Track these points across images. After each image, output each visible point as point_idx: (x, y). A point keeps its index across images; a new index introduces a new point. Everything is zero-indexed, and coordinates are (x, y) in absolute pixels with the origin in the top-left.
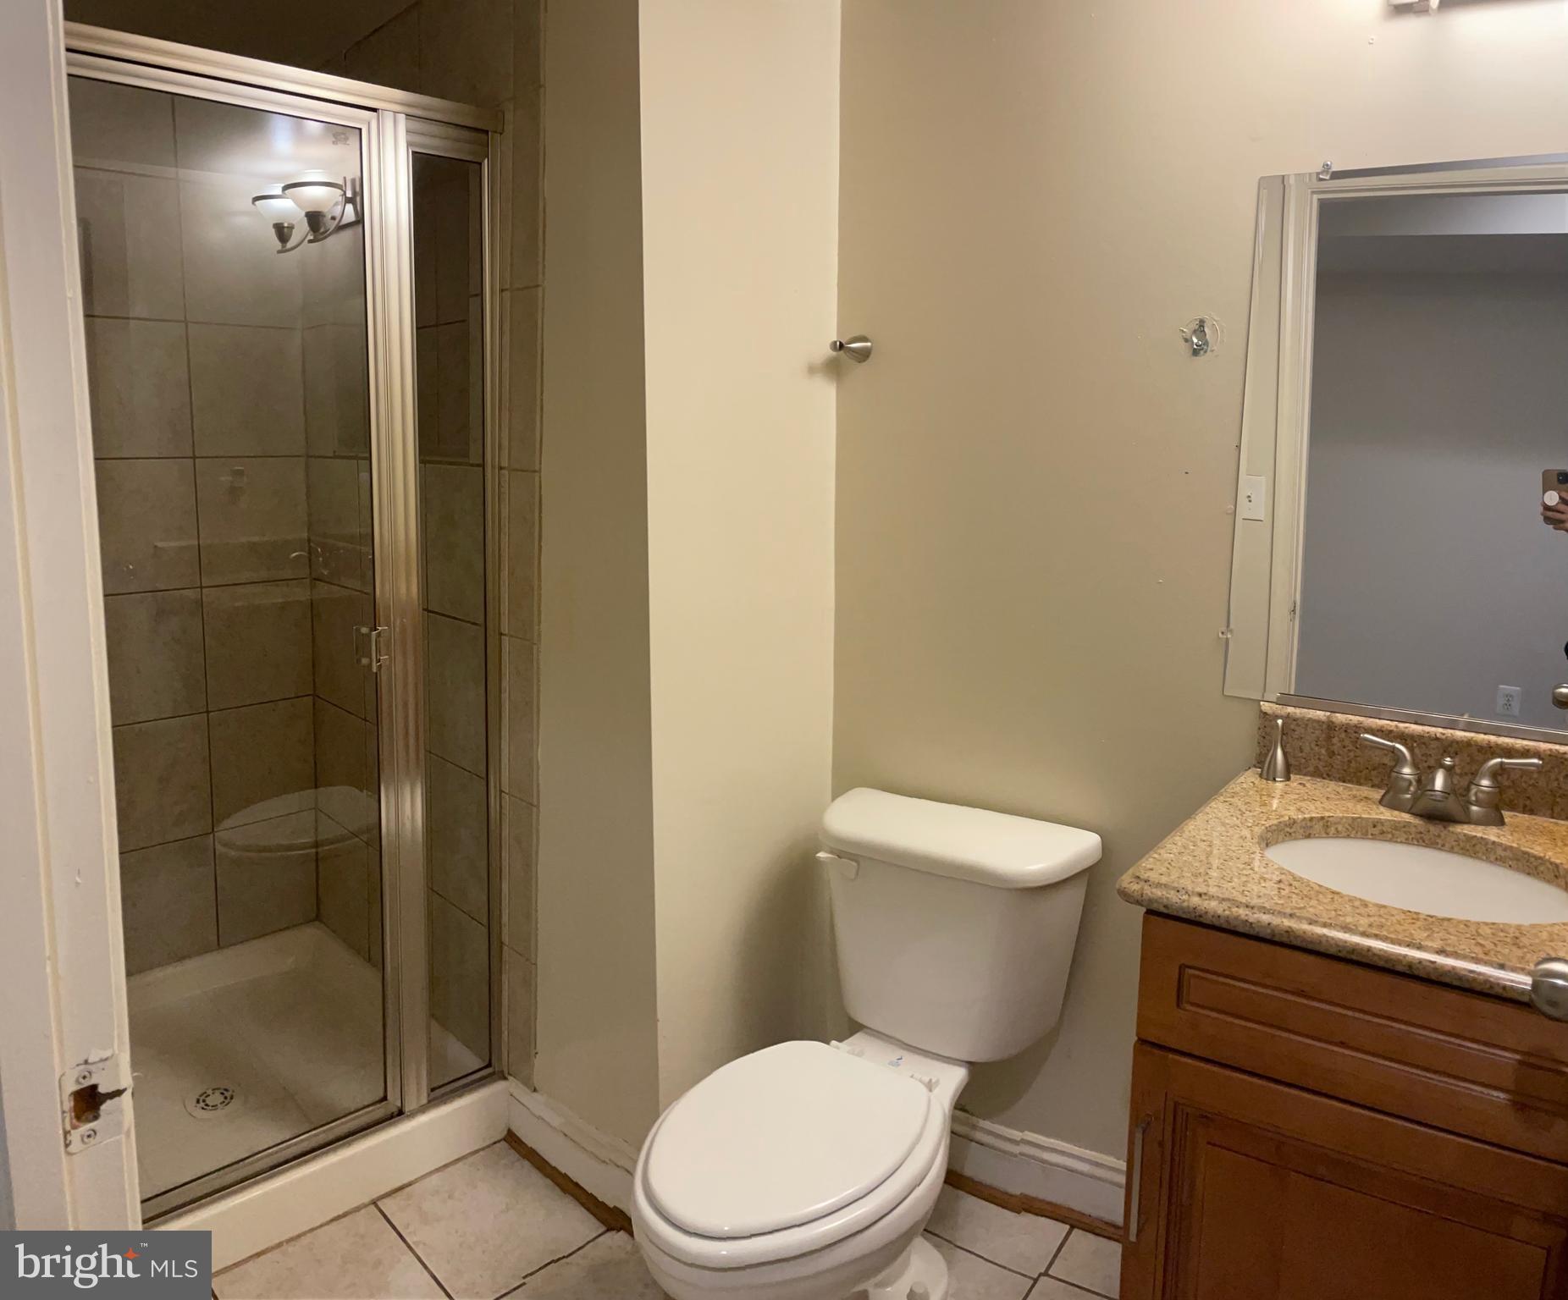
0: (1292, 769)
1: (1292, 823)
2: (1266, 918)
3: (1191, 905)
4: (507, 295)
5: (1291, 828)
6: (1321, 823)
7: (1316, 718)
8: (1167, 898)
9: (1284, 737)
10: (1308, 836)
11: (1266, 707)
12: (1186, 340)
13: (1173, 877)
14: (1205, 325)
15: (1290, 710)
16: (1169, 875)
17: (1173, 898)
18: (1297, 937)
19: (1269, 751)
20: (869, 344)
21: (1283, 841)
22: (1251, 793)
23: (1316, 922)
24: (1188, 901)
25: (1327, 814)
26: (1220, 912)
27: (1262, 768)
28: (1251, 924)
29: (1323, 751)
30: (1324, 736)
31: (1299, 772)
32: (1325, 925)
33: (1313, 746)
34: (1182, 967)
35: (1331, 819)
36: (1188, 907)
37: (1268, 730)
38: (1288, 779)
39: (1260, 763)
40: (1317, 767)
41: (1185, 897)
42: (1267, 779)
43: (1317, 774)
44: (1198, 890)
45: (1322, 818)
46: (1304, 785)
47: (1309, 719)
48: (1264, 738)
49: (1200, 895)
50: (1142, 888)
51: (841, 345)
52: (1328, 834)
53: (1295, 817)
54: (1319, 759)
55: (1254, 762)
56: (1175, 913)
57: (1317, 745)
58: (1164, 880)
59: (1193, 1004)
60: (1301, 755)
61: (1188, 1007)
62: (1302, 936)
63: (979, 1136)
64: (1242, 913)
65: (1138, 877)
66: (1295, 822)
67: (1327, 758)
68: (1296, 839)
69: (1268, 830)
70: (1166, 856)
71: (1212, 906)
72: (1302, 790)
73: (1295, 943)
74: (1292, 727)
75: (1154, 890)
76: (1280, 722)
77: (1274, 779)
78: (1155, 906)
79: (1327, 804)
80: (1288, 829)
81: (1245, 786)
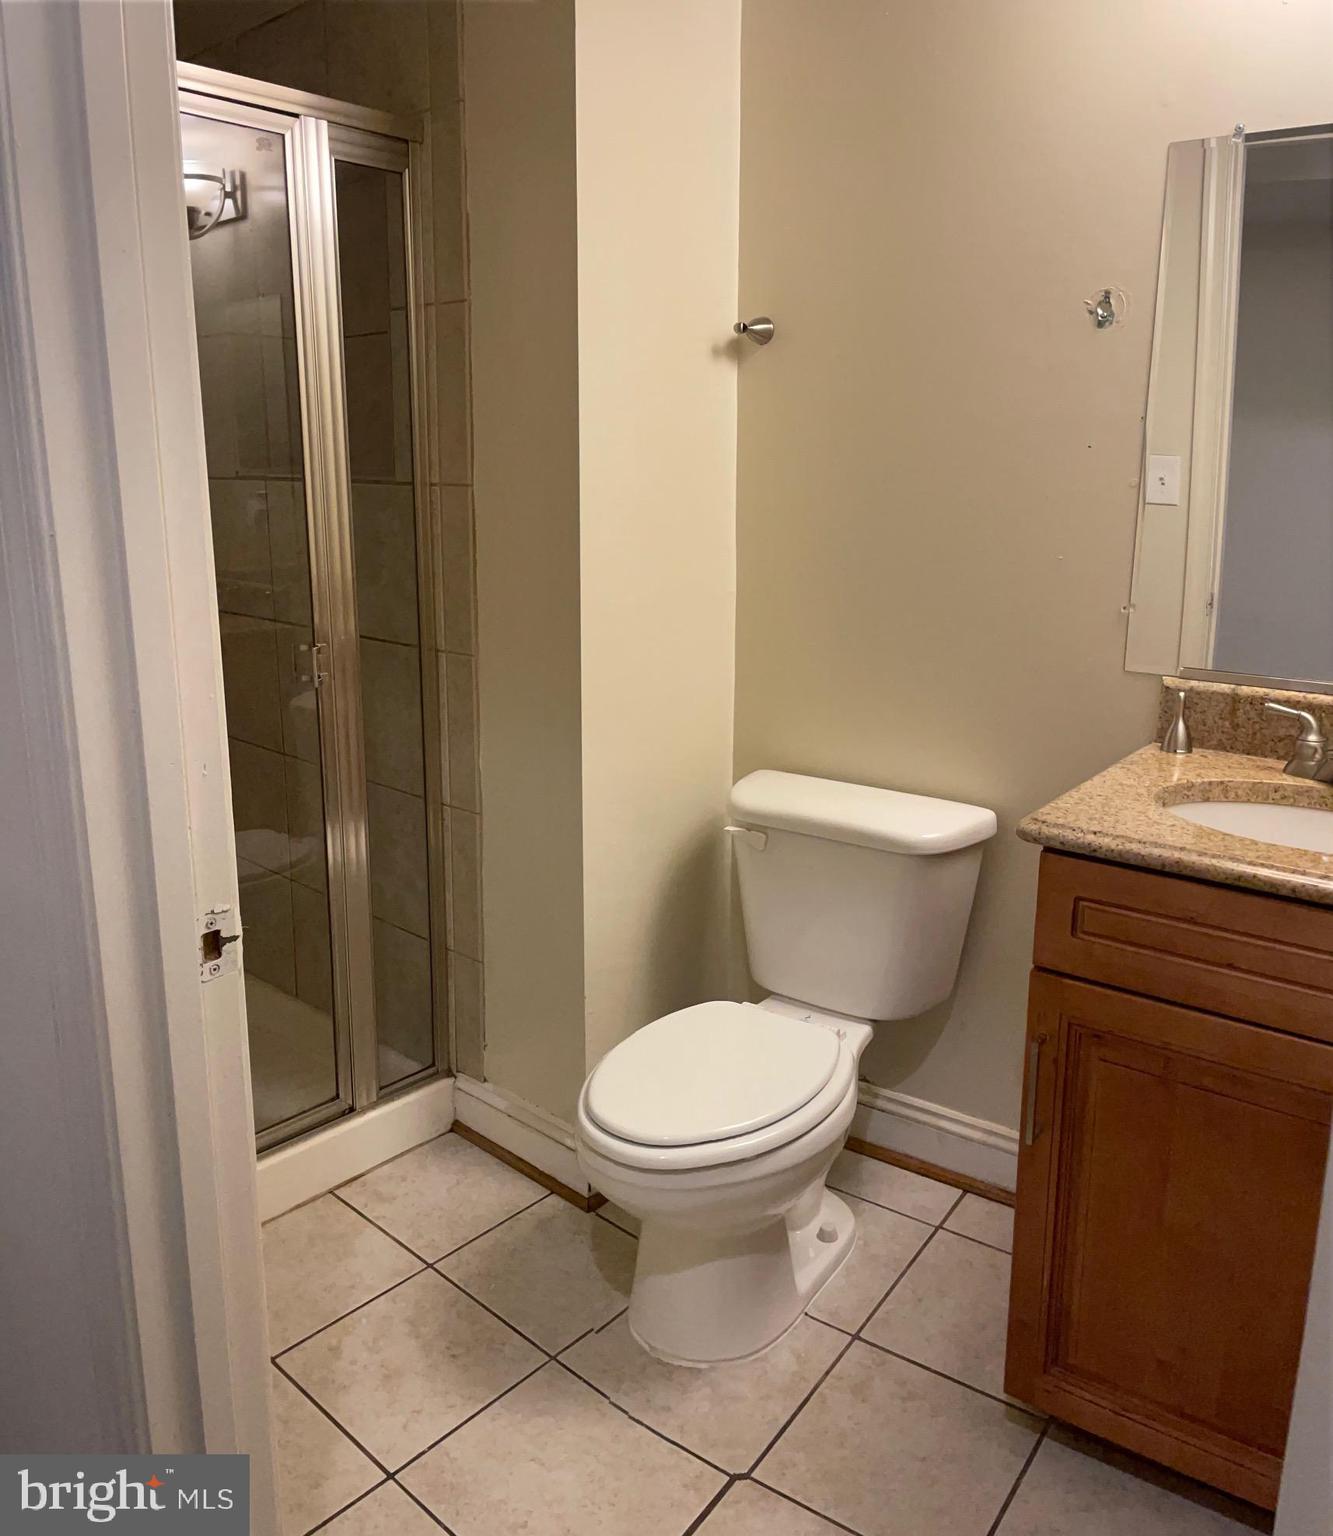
0: (1194, 743)
1: (1191, 786)
2: (1156, 852)
3: (1086, 841)
4: (433, 310)
5: (1189, 791)
6: (1221, 787)
7: (1221, 691)
8: (1064, 836)
9: (1187, 711)
10: (1207, 800)
11: (1168, 681)
12: (1091, 312)
13: (1069, 820)
14: (1111, 296)
15: (1194, 683)
16: (1066, 818)
17: (1070, 835)
18: (1186, 867)
19: (1169, 725)
20: (771, 326)
21: (1181, 803)
22: (1150, 761)
23: (1206, 854)
24: (1084, 838)
25: (1227, 779)
26: (1113, 847)
27: (1162, 743)
28: (1143, 856)
29: (1227, 724)
30: (1228, 708)
31: (1202, 746)
32: (1214, 856)
33: (1216, 719)
34: (1078, 899)
35: (1230, 784)
36: (1083, 843)
37: (1170, 704)
38: (1190, 751)
39: (1160, 738)
40: (1220, 740)
41: (1080, 835)
42: (1168, 751)
43: (1221, 747)
44: (1093, 829)
45: (1222, 783)
46: (1206, 757)
47: (1213, 693)
48: (1166, 712)
49: (1095, 833)
50: (1040, 828)
51: (745, 327)
52: (1227, 798)
53: (1194, 781)
54: (1223, 732)
55: (1155, 736)
56: (1071, 850)
57: (1221, 718)
58: (1061, 821)
59: (1085, 933)
60: (1203, 728)
61: (1081, 935)
62: (1192, 867)
63: (880, 1103)
64: (1135, 847)
65: (1036, 819)
66: (1193, 785)
67: (1231, 730)
68: (1194, 802)
69: (1165, 790)
70: (1062, 805)
71: (1106, 842)
72: (1203, 760)
73: (1184, 872)
74: (1195, 700)
75: (1051, 830)
76: (1182, 694)
77: (1175, 751)
78: (1053, 844)
79: (1228, 772)
80: (1186, 792)
81: (1144, 756)
